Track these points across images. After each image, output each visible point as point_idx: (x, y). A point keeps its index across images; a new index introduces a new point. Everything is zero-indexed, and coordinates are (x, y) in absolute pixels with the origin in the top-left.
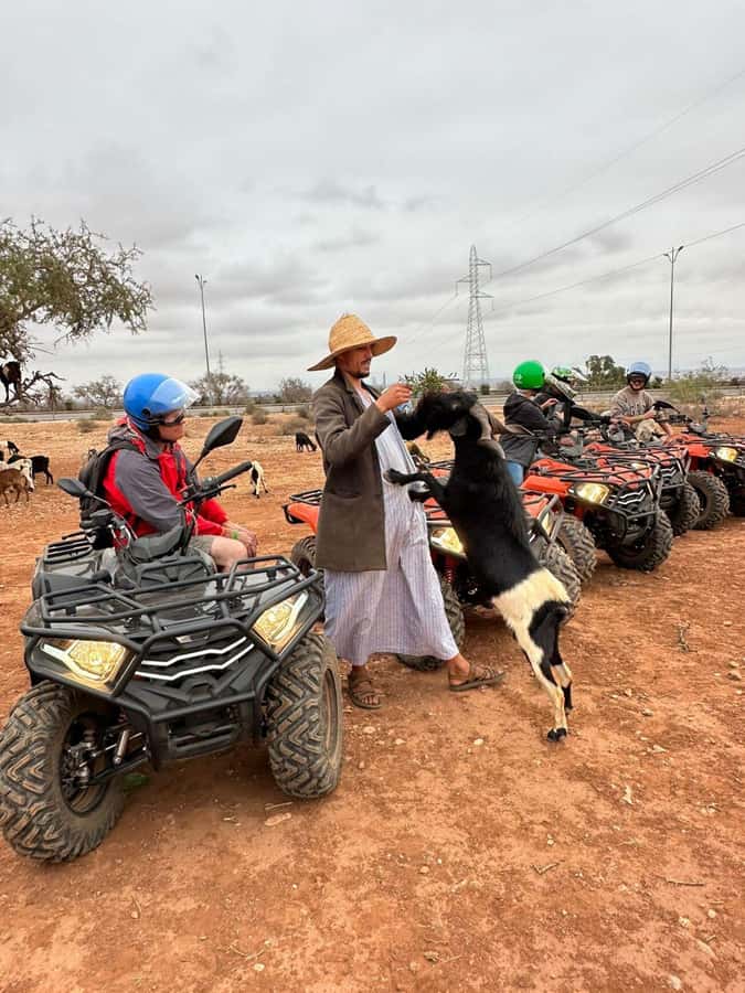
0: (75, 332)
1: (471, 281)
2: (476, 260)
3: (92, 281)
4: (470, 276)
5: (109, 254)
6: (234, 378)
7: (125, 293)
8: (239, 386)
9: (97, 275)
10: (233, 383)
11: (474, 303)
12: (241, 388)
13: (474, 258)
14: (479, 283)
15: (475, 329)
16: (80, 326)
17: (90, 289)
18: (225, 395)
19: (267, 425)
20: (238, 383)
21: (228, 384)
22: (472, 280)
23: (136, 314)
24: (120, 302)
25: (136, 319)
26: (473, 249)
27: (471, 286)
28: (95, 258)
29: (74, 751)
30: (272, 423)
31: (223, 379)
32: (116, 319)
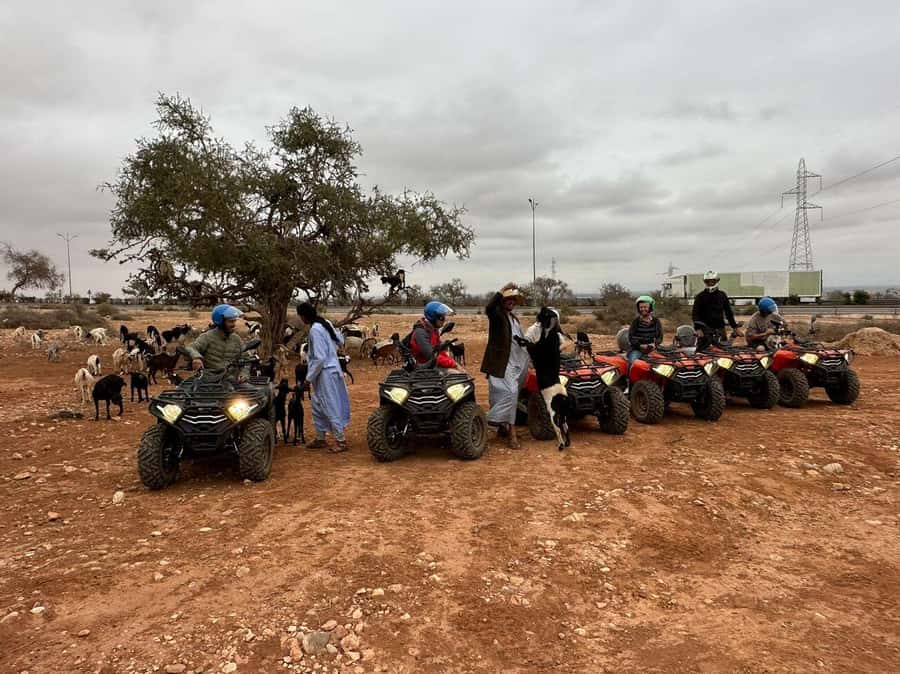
0: (426, 258)
1: (798, 193)
2: (805, 172)
3: (436, 227)
4: (798, 187)
5: (447, 210)
6: (560, 282)
7: (456, 233)
8: (564, 290)
9: (440, 223)
10: (559, 287)
11: (801, 214)
12: (565, 291)
13: (802, 171)
14: (807, 194)
15: (802, 239)
16: (429, 254)
17: (436, 232)
18: (550, 297)
19: (568, 324)
20: (563, 287)
21: (554, 288)
22: (800, 192)
23: (464, 247)
24: (454, 239)
25: (464, 251)
26: (802, 161)
27: (798, 198)
28: (439, 212)
29: (391, 428)
30: (572, 323)
31: (551, 283)
32: (450, 251)
